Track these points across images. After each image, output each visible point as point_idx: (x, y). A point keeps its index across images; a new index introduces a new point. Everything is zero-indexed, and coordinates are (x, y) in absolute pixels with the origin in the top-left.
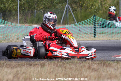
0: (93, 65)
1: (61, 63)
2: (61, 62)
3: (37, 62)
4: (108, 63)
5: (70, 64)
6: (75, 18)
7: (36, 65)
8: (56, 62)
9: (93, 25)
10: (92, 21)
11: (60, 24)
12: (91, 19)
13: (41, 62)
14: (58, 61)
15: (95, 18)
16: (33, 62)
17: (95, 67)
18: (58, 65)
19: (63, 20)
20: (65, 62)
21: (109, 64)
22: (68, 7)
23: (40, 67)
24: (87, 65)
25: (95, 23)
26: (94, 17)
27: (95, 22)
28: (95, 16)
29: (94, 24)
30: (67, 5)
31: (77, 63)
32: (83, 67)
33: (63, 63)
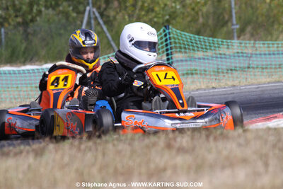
9: (165, 53)
15: (169, 33)
22: (92, 14)
25: (169, 47)
27: (170, 43)
28: (167, 27)
29: (167, 50)
30: (88, 8)
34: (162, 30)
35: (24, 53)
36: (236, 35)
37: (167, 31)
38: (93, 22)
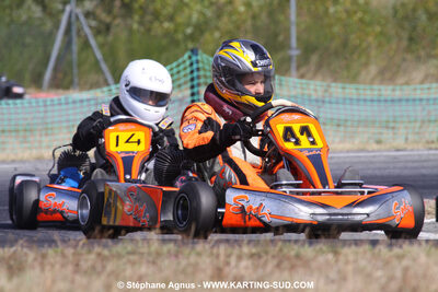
0: (233, 260)
1: (92, 257)
2: (90, 252)
5: (131, 257)
6: (106, 60)
8: (69, 251)
9: (189, 92)
10: (185, 76)
12: (178, 66)
14: (75, 246)
15: (197, 62)
20: (106, 253)
21: (298, 256)
24: (206, 262)
25: (195, 82)
26: (190, 57)
27: (198, 77)
28: (194, 51)
29: (192, 87)
30: (68, 8)
31: (158, 254)
33: (99, 254)
34: (186, 56)
37: (194, 58)
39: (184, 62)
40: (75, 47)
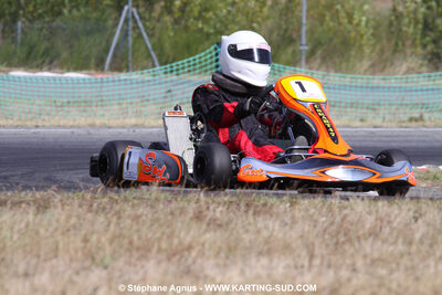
0: (211, 207)
1: (106, 200)
3: (23, 193)
4: (262, 202)
5: (136, 201)
6: (154, 50)
7: (21, 202)
8: (88, 196)
10: (211, 63)
11: (103, 70)
12: (205, 55)
13: (38, 195)
14: (94, 192)
16: (9, 194)
17: (218, 215)
18: (95, 205)
19: (114, 56)
20: (116, 197)
21: (265, 205)
23: (32, 210)
24: (191, 208)
26: (216, 49)
30: (126, 8)
31: (157, 199)
32: (177, 212)
33: (111, 198)
34: (213, 48)
35: (43, 54)
36: (304, 57)
38: (131, 24)
39: (211, 52)
40: (130, 40)
